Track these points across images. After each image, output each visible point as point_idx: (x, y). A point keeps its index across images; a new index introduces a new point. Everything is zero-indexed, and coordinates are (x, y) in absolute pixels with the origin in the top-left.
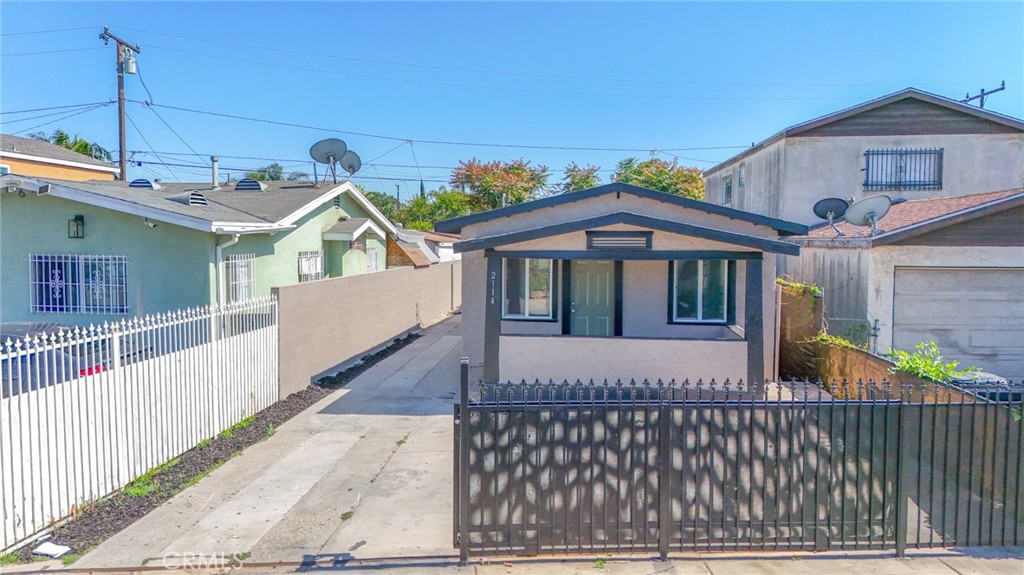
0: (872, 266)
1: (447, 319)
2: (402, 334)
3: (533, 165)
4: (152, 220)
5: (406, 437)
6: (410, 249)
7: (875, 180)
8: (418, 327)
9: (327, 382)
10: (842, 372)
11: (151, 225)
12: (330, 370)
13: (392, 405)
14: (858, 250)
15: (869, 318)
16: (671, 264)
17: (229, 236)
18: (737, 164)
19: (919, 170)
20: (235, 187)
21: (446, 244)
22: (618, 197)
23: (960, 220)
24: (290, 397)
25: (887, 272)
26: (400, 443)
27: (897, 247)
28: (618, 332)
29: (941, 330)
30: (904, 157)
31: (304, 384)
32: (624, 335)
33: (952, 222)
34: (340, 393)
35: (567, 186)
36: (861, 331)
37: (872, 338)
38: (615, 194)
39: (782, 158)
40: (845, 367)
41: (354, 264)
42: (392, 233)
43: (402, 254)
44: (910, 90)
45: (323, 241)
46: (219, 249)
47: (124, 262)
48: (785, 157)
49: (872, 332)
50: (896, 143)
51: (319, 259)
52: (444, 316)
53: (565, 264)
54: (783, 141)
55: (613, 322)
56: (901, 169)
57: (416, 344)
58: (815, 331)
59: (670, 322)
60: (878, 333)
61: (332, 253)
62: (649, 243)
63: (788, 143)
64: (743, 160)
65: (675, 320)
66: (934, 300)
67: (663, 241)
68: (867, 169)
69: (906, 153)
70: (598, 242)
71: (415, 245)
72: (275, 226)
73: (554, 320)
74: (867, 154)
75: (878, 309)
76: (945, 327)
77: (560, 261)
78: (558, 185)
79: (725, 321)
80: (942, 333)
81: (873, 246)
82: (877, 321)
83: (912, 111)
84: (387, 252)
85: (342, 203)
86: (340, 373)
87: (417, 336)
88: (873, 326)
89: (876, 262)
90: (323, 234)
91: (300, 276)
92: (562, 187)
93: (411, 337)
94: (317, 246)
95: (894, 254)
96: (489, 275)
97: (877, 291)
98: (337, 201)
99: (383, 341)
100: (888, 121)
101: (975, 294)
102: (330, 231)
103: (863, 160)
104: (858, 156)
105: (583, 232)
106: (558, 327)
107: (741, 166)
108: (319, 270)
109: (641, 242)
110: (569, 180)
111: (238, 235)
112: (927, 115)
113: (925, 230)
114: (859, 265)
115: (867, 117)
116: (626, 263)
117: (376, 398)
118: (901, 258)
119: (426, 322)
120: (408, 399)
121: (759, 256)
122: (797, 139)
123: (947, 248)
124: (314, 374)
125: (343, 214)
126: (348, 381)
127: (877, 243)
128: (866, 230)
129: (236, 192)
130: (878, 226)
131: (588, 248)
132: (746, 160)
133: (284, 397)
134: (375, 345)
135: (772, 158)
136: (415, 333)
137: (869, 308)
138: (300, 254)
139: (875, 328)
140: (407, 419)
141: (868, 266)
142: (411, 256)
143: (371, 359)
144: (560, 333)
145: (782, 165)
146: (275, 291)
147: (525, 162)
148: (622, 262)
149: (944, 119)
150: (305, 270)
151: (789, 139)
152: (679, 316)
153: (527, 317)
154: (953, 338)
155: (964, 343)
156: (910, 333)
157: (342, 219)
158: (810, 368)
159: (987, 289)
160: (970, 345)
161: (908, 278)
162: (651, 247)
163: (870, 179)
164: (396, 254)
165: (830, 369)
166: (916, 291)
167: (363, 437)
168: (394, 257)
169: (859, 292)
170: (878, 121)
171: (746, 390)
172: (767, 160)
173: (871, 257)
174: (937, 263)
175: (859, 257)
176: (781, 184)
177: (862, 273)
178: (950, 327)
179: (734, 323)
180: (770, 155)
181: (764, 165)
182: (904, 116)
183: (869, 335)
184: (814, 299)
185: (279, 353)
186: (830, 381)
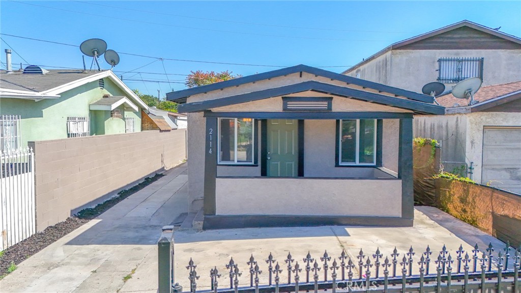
0: (469, 126)
1: (183, 164)
2: (151, 174)
5: (134, 271)
6: (158, 120)
7: (444, 77)
8: (163, 169)
9: (85, 213)
10: (463, 200)
12: (90, 203)
13: (131, 234)
14: (456, 116)
15: (467, 161)
16: (338, 122)
18: (355, 71)
19: (470, 71)
20: (23, 71)
21: (181, 118)
22: (301, 76)
24: (48, 228)
25: (478, 130)
26: (126, 278)
27: (485, 113)
28: (301, 174)
30: (464, 62)
31: (63, 216)
32: (305, 176)
34: (93, 222)
36: (463, 169)
37: (469, 175)
38: (299, 73)
39: (389, 63)
40: (467, 196)
41: (113, 127)
42: (145, 109)
43: (152, 122)
44: (465, 22)
45: (90, 110)
48: (391, 62)
49: (469, 170)
50: (457, 54)
51: (86, 123)
52: (181, 162)
53: (264, 122)
54: (390, 52)
55: (297, 166)
56: (459, 70)
57: (160, 181)
58: (437, 171)
59: (337, 165)
60: (473, 171)
61: (97, 120)
62: (330, 106)
63: (392, 54)
64: (359, 68)
65: (340, 164)
66: (507, 149)
67: (341, 105)
68: (440, 70)
69: (462, 60)
70: (292, 105)
71: (161, 117)
72: (37, 94)
73: (256, 165)
74: (440, 61)
75: (472, 155)
76: (514, 167)
77: (260, 121)
79: (375, 164)
80: (512, 170)
81: (472, 112)
82: (472, 163)
83: (465, 35)
84: (142, 121)
85: (106, 84)
86: (99, 205)
87: (162, 175)
88: (469, 166)
89: (472, 123)
90: (90, 105)
91: (68, 134)
93: (157, 176)
94: (85, 113)
95: (483, 117)
96: (208, 131)
97: (472, 143)
98: (101, 82)
99: (136, 180)
100: (451, 40)
102: (96, 104)
103: (437, 64)
104: (434, 62)
105: (280, 97)
106: (259, 169)
107: (357, 72)
108: (86, 131)
109: (323, 105)
112: (474, 38)
113: (505, 101)
114: (457, 125)
115: (439, 38)
116: (307, 121)
117: (120, 227)
118: (488, 120)
119: (168, 167)
120: (145, 227)
121: (410, 115)
122: (398, 51)
123: (517, 113)
124: (73, 208)
125: (106, 92)
126: (102, 212)
127: (474, 110)
128: (466, 102)
129: (23, 75)
130: (475, 98)
131: (284, 110)
132: (361, 68)
134: (129, 183)
135: (381, 64)
136: (160, 173)
137: (467, 154)
138: (68, 118)
139: (470, 168)
140: (139, 249)
141: (466, 126)
142: (158, 124)
143: (124, 193)
144: (260, 175)
145: (389, 67)
146: (31, 144)
147: (229, 72)
148: (303, 120)
149: (483, 40)
150: (73, 130)
151: (393, 51)
152: (342, 161)
153: (236, 163)
156: (492, 171)
157: (106, 96)
161: (491, 134)
162: (331, 109)
163: (442, 76)
164: (147, 123)
165: (450, 197)
166: (496, 142)
167: (95, 272)
168: (146, 125)
169: (457, 143)
170: (446, 40)
171: (401, 216)
172: (376, 66)
173: (468, 119)
174: (511, 124)
175: (457, 120)
176: (388, 79)
177: (461, 131)
178: (517, 167)
179: (381, 166)
180: (380, 62)
181: (375, 68)
182: (460, 38)
183: (467, 172)
184: (434, 149)
185: (35, 195)
186: (450, 206)
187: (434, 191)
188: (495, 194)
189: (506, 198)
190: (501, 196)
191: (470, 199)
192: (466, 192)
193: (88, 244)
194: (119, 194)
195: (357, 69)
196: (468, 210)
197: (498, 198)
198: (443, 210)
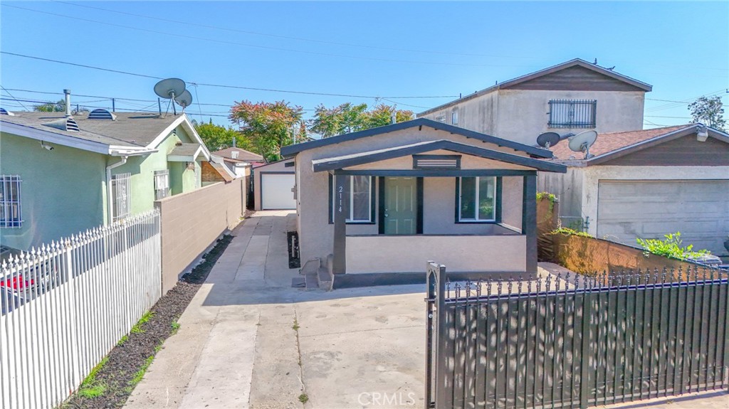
0: (585, 179)
1: (242, 222)
2: (219, 236)
3: (292, 106)
4: (49, 144)
5: (296, 323)
6: (219, 168)
7: (556, 121)
8: (227, 230)
10: (581, 254)
11: (48, 148)
12: (188, 268)
13: (260, 295)
14: (572, 169)
15: (583, 216)
16: (457, 179)
17: (119, 158)
18: (451, 109)
19: (582, 115)
20: (88, 116)
21: (240, 165)
22: (420, 129)
23: (641, 148)
24: (169, 292)
25: (594, 184)
26: (295, 328)
27: (601, 166)
28: (420, 231)
29: (626, 223)
30: (576, 105)
31: (172, 283)
32: (425, 232)
33: (636, 150)
34: (207, 287)
35: (317, 121)
36: (579, 224)
37: (585, 229)
38: (418, 127)
39: (495, 105)
40: (585, 250)
41: (191, 180)
43: (214, 172)
44: (578, 60)
45: (168, 162)
46: (109, 169)
47: (18, 181)
48: (498, 103)
49: (585, 225)
50: (568, 95)
51: (167, 177)
52: (240, 221)
53: (382, 179)
54: (497, 92)
55: (415, 223)
56: (571, 114)
57: (233, 244)
58: (555, 227)
59: (457, 222)
60: (589, 226)
61: (175, 172)
62: (458, 163)
63: (500, 94)
64: (456, 106)
65: (460, 221)
66: (621, 203)
67: (469, 163)
68: (551, 113)
69: (574, 103)
70: (422, 163)
71: (221, 165)
72: (146, 149)
73: (373, 222)
74: (550, 103)
75: (588, 210)
76: (628, 221)
77: (377, 178)
78: (310, 121)
79: (494, 220)
81: (588, 166)
82: (588, 217)
83: (577, 74)
84: (202, 170)
85: (177, 131)
86: (193, 270)
87: (231, 237)
88: (585, 221)
89: (588, 177)
90: (167, 156)
91: (156, 191)
92: (313, 122)
93: (227, 238)
94: (163, 165)
95: (599, 171)
96: (337, 189)
97: (588, 197)
98: (174, 131)
99: (212, 242)
100: (563, 80)
101: (645, 198)
102: (172, 154)
103: (548, 107)
104: (544, 104)
105: (411, 156)
106: (376, 227)
107: (454, 110)
108: (167, 186)
109: (452, 163)
110: (318, 117)
111: (127, 157)
112: (587, 78)
113: (620, 155)
114: (573, 179)
115: (552, 77)
116: (426, 179)
117: (239, 290)
118: (603, 174)
120: (268, 289)
121: (533, 173)
122: (506, 91)
123: (630, 167)
124: (179, 272)
125: (178, 140)
127: (590, 164)
128: (582, 155)
129: (89, 120)
130: (591, 150)
131: (414, 167)
133: (165, 293)
134: (208, 245)
135: (486, 104)
136: (228, 234)
137: (583, 208)
138: (155, 173)
139: (586, 223)
140: (283, 307)
141: (582, 179)
142: (221, 174)
143: (208, 258)
144: (377, 233)
146: (158, 205)
147: (286, 102)
148: (422, 178)
149: (596, 81)
150: (158, 186)
151: (501, 91)
152: (462, 217)
153: (351, 220)
154: (632, 228)
155: (639, 231)
156: (607, 225)
157: (179, 144)
158: (549, 252)
159: (652, 194)
160: (643, 233)
161: (605, 187)
162: (460, 167)
163: (553, 120)
164: (209, 172)
165: (568, 252)
166: (610, 196)
167: (259, 325)
168: (207, 175)
169: (573, 198)
170: (556, 80)
171: (525, 271)
172: (480, 105)
173: (584, 173)
174: (625, 177)
175: (573, 173)
176: (494, 122)
177: (577, 184)
178: (631, 221)
179: (501, 222)
180: (484, 102)
181: (477, 109)
182: (573, 77)
183: (583, 227)
184: (553, 203)
185: (162, 257)
186: (568, 261)
187: (551, 247)
188: (610, 247)
189: (620, 250)
190: (616, 248)
191: (588, 253)
192: (585, 246)
193: (226, 305)
194: (203, 257)
195: (453, 107)
196: (586, 263)
197: (613, 250)
198: (561, 265)
